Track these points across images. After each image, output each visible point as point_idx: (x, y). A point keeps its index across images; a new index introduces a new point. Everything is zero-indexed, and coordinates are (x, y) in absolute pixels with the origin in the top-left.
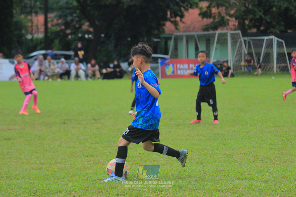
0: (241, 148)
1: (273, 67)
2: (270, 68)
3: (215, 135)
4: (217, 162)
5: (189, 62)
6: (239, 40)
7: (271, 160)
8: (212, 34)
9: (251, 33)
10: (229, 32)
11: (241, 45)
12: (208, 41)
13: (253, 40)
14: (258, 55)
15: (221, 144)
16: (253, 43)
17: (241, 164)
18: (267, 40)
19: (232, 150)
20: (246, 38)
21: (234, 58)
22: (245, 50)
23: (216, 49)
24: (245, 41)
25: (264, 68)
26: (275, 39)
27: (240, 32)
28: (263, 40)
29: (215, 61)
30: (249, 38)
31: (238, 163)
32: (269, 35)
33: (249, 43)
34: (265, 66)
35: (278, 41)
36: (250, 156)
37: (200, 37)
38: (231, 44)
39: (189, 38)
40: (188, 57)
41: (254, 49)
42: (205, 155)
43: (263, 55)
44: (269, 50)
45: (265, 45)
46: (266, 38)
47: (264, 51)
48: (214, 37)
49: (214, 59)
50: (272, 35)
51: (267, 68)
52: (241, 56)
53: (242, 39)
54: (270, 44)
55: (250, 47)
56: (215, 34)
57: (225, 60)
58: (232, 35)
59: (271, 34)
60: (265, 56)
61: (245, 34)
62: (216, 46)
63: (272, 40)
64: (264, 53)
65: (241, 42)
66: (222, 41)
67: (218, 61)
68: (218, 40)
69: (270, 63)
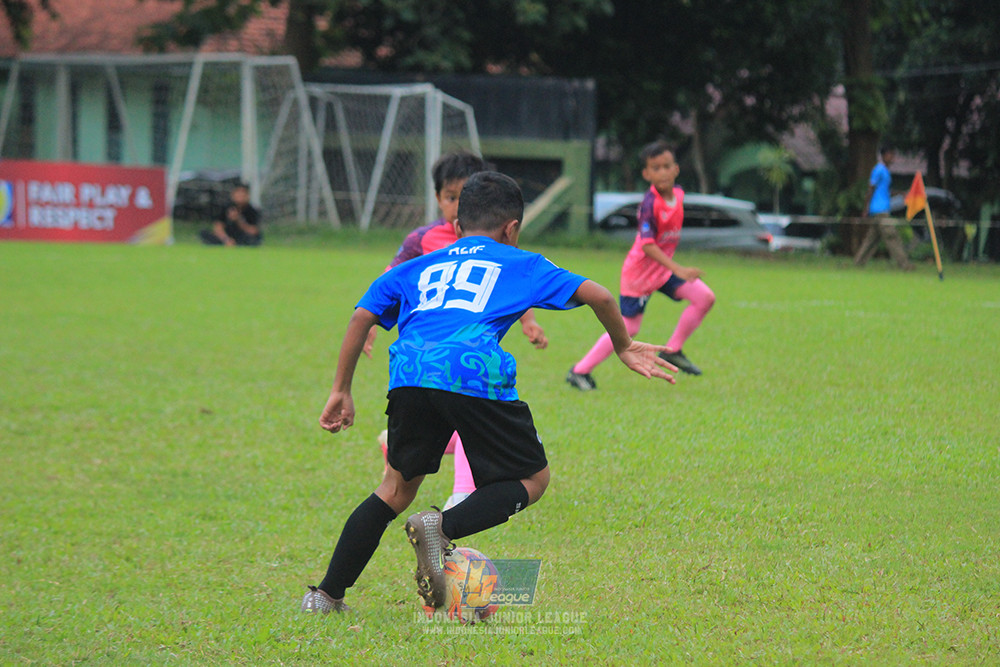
0: (276, 532)
1: (423, 213)
2: (412, 215)
3: (174, 476)
4: (176, 586)
5: (78, 175)
6: (291, 95)
7: (395, 587)
8: (179, 65)
9: (336, 69)
10: (251, 62)
11: (294, 118)
12: (163, 94)
13: (345, 97)
14: (366, 159)
15: (197, 517)
16: (347, 111)
17: (273, 597)
18: (403, 99)
19: (241, 541)
20: (318, 90)
21: (266, 169)
22: (311, 138)
23: (194, 127)
24: (313, 101)
25: (387, 214)
26: (435, 99)
27: (290, 61)
28: (387, 99)
29: (188, 175)
30: (330, 88)
31: (264, 594)
32: (411, 81)
33: (330, 107)
34: (393, 204)
35: (446, 106)
36: (312, 565)
37: (127, 75)
38: (258, 111)
39: (81, 79)
40: (75, 154)
41: (350, 133)
42: (128, 559)
43: (387, 161)
44: (409, 144)
45: (397, 119)
46: (398, 91)
47: (390, 147)
48: (186, 79)
49: (183, 169)
50: (425, 81)
51: (399, 215)
52: (295, 162)
53: (301, 92)
54: (413, 119)
55: (331, 125)
56: (190, 65)
57: (230, 173)
58: (262, 73)
59: (420, 77)
60: (394, 166)
61: (312, 72)
62: (195, 113)
63: (420, 102)
64: (388, 155)
65: (295, 103)
66: (220, 94)
67: (199, 179)
68: (204, 90)
69: (412, 192)
